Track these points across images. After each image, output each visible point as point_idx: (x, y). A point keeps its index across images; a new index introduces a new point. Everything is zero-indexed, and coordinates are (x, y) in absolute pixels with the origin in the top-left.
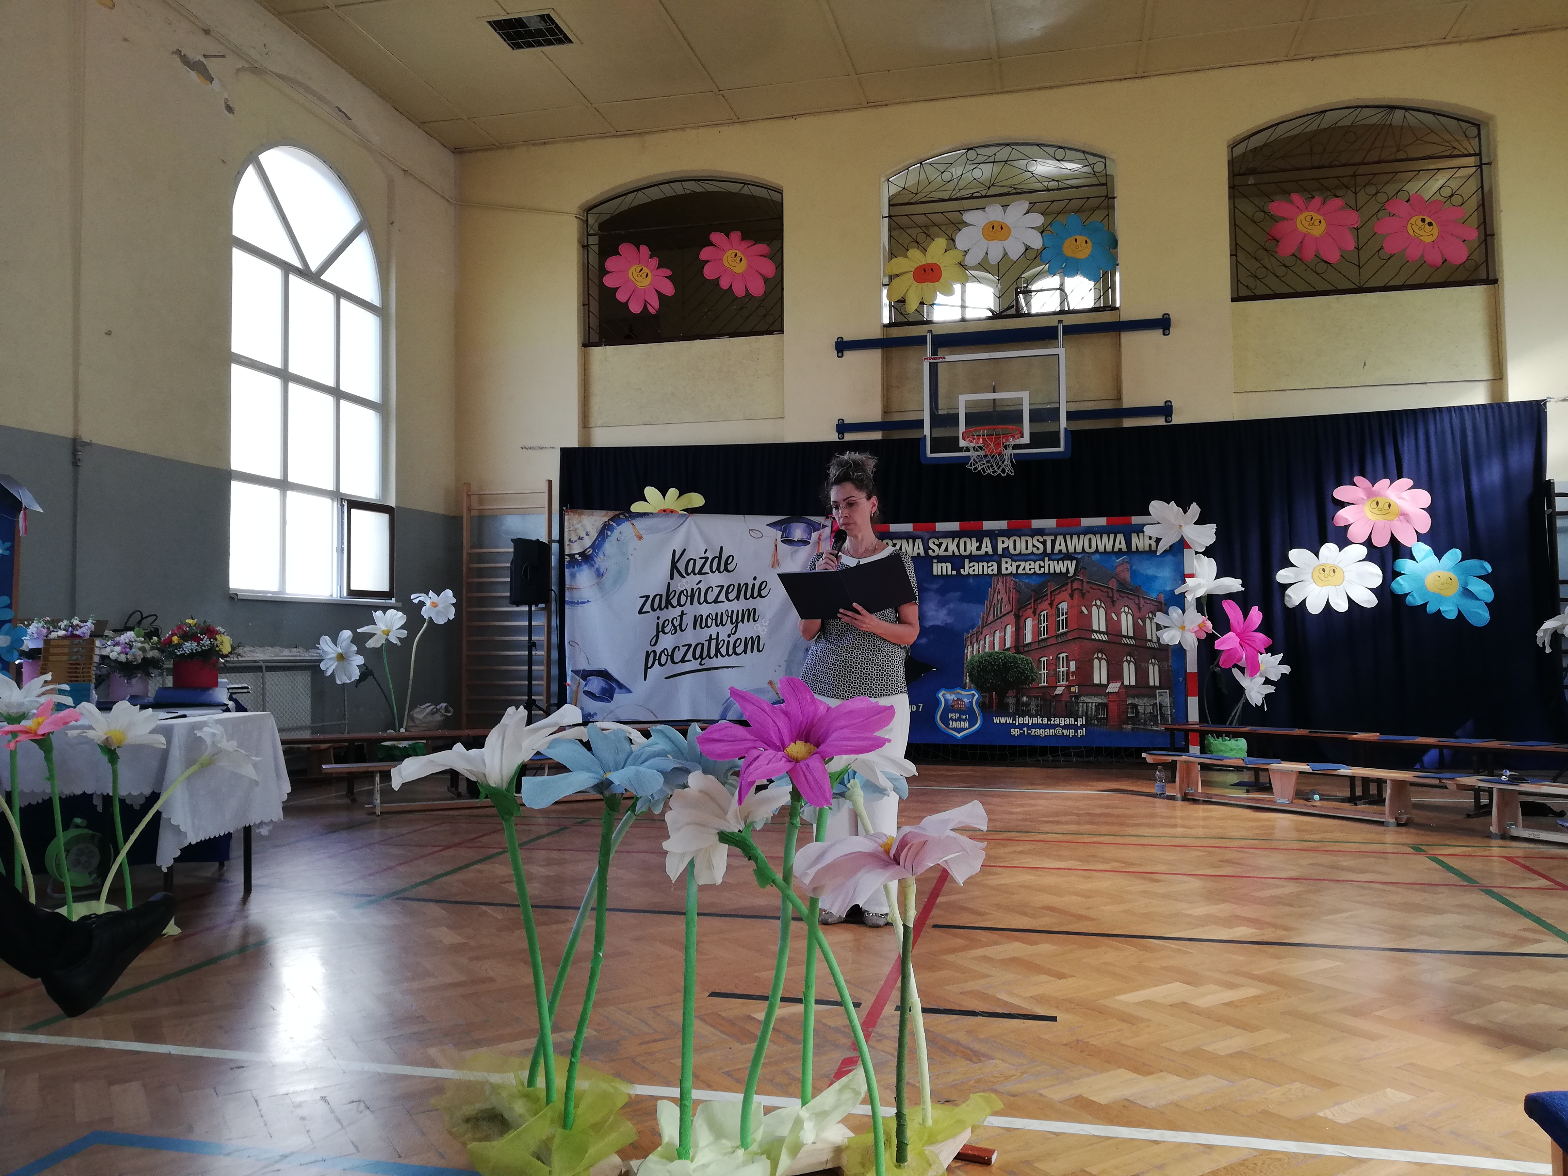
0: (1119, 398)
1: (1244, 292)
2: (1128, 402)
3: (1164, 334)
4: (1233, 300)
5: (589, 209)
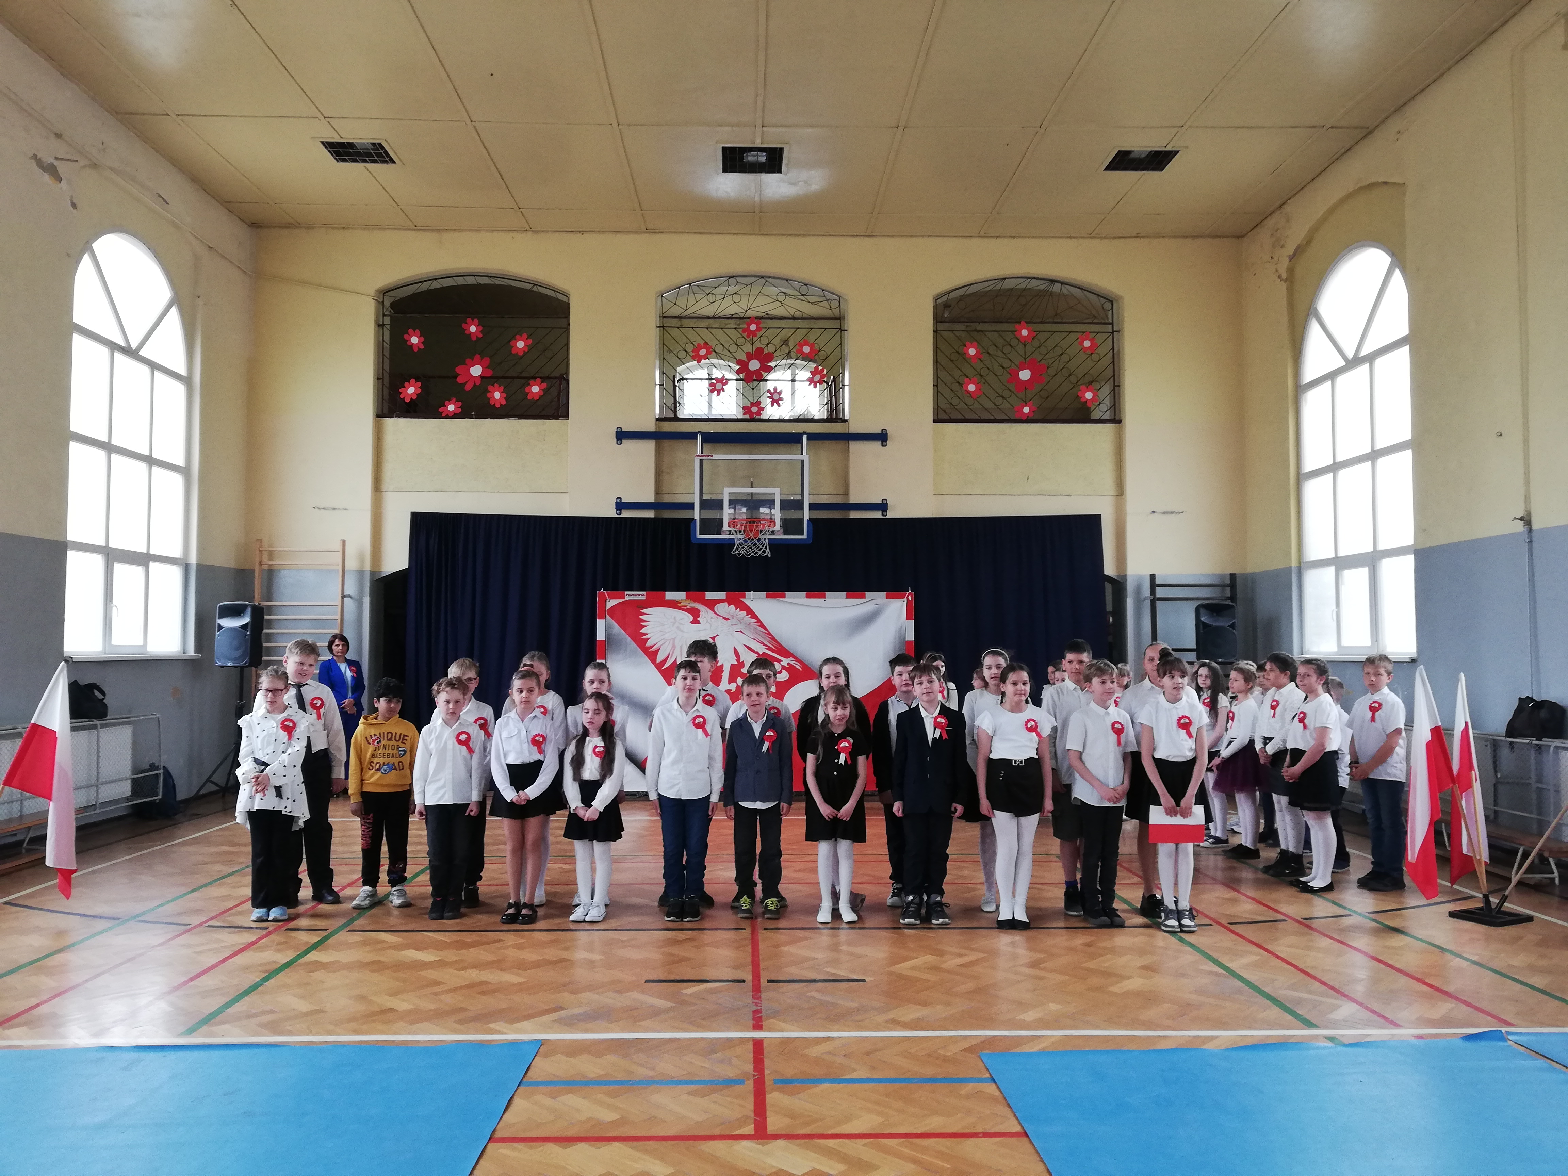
0: (847, 494)
1: (943, 416)
2: (855, 498)
3: (883, 446)
4: (935, 421)
5: (385, 292)
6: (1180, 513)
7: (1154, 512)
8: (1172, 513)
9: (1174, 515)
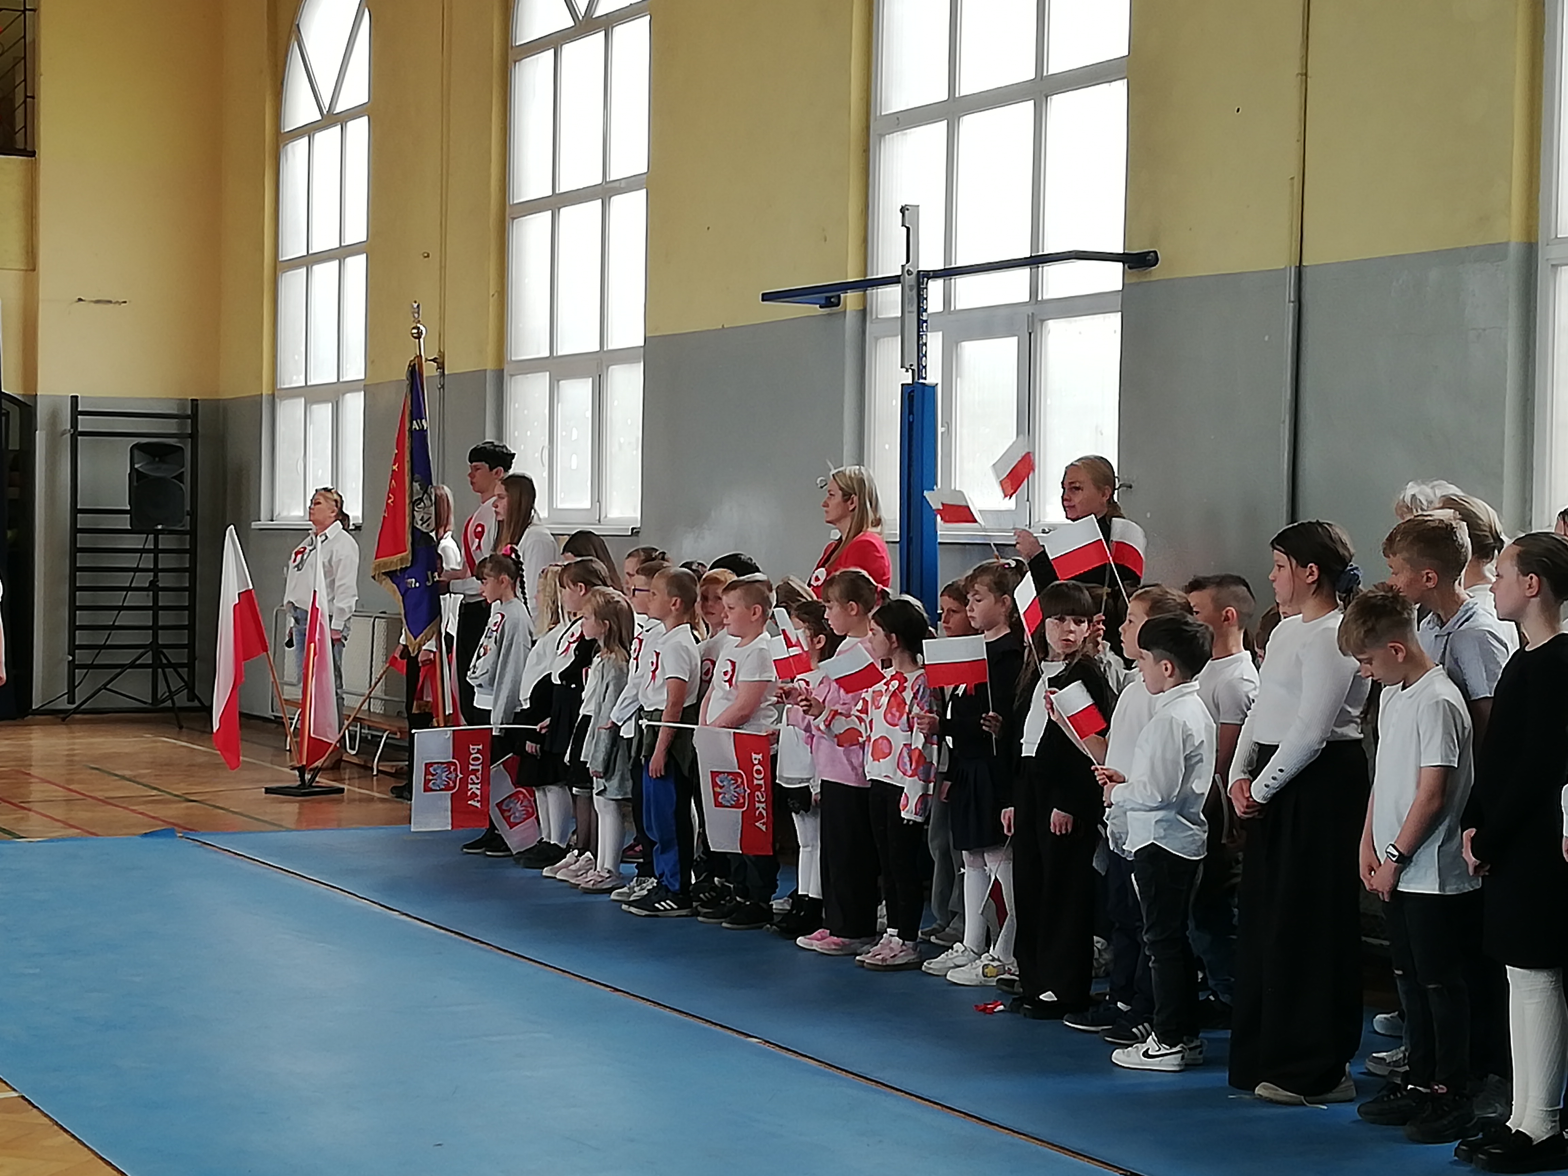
6: (120, 303)
7: (80, 300)
8: (110, 302)
9: (112, 305)
